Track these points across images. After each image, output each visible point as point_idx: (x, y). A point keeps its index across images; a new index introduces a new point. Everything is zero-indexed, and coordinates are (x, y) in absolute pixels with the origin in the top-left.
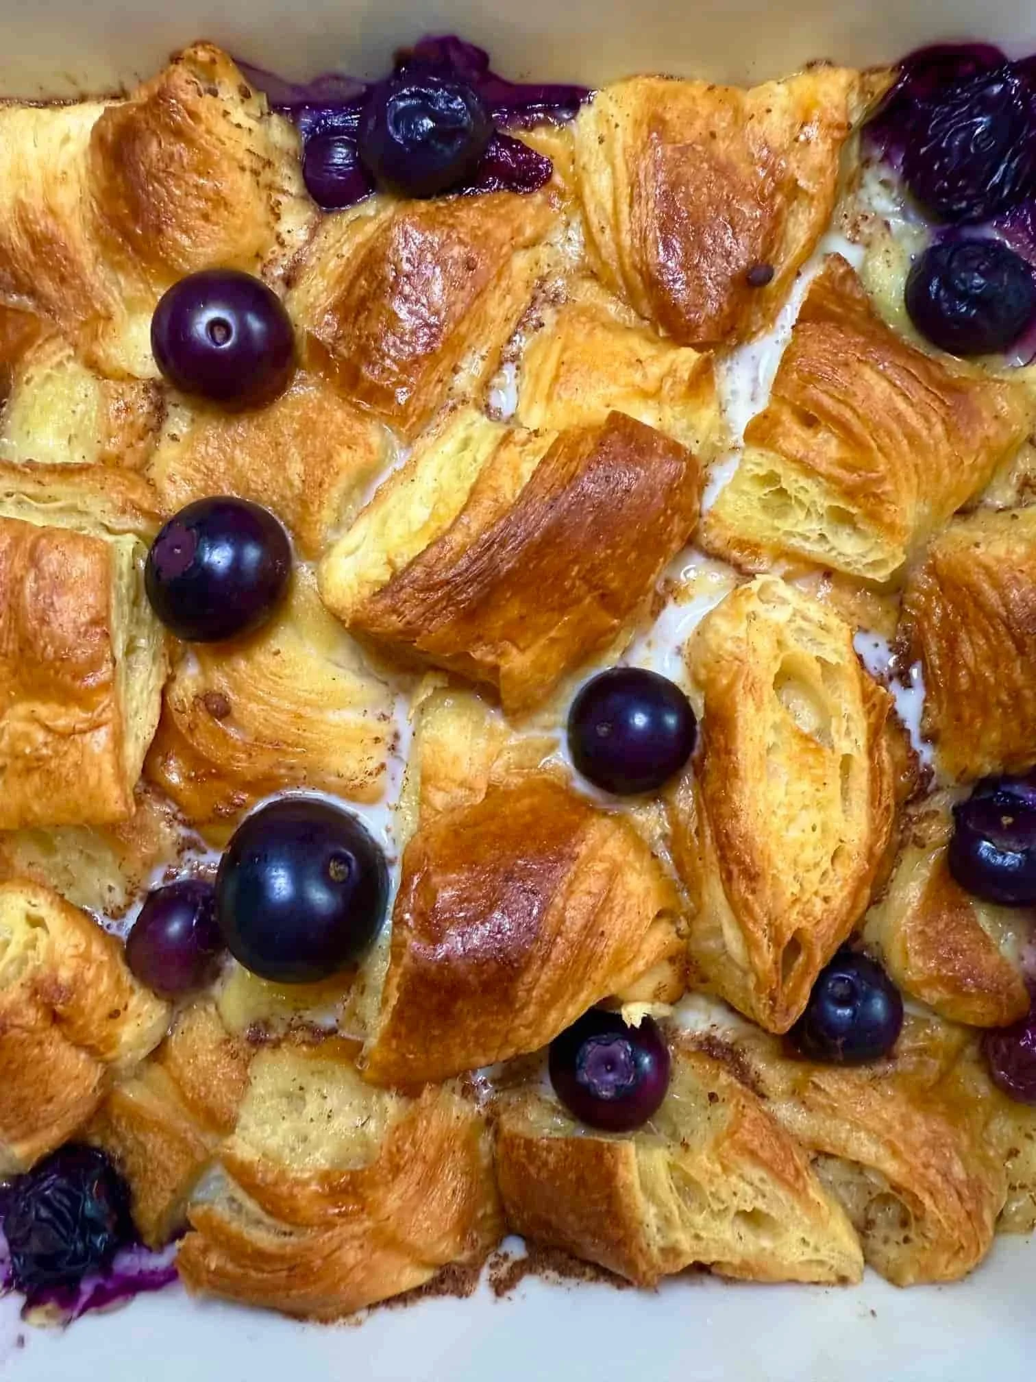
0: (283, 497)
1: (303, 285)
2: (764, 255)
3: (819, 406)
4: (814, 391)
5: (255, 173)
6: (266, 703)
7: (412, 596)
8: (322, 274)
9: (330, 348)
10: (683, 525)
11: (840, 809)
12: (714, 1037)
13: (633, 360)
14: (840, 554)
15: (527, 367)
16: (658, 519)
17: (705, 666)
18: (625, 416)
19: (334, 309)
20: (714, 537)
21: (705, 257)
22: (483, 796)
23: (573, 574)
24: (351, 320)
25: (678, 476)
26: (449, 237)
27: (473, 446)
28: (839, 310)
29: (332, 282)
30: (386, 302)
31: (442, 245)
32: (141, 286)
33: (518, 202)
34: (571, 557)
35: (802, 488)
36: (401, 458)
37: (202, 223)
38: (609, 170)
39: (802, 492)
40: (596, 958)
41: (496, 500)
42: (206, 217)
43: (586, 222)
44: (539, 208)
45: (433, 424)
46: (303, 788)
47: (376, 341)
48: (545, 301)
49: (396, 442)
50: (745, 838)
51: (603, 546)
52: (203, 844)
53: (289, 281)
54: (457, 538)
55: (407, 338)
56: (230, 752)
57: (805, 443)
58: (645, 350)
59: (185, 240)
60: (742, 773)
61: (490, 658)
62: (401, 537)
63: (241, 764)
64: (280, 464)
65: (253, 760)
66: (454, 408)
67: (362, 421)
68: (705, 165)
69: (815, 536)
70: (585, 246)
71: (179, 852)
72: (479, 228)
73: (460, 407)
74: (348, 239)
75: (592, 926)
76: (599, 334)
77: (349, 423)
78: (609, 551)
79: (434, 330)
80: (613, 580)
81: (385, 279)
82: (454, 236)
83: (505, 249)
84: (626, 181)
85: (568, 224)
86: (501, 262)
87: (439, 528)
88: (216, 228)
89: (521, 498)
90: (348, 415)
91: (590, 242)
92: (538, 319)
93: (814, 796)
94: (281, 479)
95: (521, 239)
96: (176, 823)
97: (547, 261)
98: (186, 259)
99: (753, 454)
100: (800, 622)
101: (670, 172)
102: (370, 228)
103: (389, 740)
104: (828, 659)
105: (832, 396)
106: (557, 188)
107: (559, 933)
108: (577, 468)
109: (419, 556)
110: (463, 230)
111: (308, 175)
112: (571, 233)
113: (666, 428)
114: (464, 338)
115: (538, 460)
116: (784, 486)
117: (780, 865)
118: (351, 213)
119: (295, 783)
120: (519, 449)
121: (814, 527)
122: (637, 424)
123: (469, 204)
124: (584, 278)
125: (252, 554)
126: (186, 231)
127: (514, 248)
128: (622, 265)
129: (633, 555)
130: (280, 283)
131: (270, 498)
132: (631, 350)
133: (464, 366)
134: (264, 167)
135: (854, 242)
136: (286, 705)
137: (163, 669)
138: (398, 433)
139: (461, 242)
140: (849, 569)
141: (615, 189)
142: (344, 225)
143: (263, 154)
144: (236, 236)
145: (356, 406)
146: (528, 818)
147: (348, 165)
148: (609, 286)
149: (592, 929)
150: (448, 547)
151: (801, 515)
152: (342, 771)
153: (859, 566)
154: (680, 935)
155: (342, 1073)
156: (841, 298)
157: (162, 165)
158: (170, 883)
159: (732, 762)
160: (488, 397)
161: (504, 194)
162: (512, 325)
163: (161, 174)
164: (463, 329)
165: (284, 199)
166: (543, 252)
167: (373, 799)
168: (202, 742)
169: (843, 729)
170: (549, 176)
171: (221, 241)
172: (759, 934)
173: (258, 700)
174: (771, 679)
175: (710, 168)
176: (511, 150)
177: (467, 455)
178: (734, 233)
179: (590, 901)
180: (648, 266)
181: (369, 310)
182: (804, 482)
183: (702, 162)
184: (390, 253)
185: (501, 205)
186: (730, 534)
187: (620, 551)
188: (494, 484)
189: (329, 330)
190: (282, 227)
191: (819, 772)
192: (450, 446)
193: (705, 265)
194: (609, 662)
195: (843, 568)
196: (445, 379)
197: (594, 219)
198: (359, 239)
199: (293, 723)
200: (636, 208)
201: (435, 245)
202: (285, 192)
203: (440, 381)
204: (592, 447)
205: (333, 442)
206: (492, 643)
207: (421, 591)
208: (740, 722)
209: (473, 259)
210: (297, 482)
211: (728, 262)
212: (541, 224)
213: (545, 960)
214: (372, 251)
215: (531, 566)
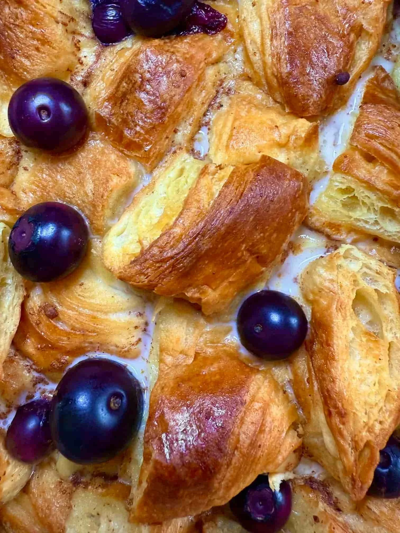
0: (84, 202)
1: (93, 85)
2: (344, 67)
3: (377, 151)
4: (375, 143)
5: (65, 24)
6: (77, 311)
7: (152, 265)
8: (103, 79)
9: (107, 119)
10: (300, 215)
11: (388, 373)
12: (314, 478)
13: (274, 126)
14: (386, 231)
15: (214, 129)
16: (288, 214)
17: (313, 292)
18: (269, 157)
19: (109, 99)
20: (316, 220)
21: (313, 68)
22: (193, 359)
23: (243, 249)
24: (118, 105)
25: (298, 190)
26: (171, 58)
27: (185, 174)
28: (383, 97)
29: (108, 84)
30: (137, 95)
31: (168, 63)
32: (5, 87)
33: (208, 39)
34: (241, 240)
35: (367, 196)
36: (147, 180)
37: (36, 53)
38: (259, 20)
39: (366, 198)
40: (256, 460)
41: (199, 208)
42: (37, 49)
43: (245, 50)
44: (220, 42)
45: (164, 161)
46: (98, 352)
47: (132, 116)
48: (223, 93)
49: (144, 171)
50: (339, 394)
51: (259, 231)
52: (46, 380)
53: (86, 84)
54: (178, 230)
55: (148, 115)
56: (58, 337)
57: (369, 172)
58: (280, 120)
59: (27, 63)
60: (336, 358)
61: (197, 295)
62: (146, 226)
63: (64, 342)
64: (81, 184)
65: (70, 340)
66: (175, 152)
67: (124, 159)
68: (313, 17)
69: (372, 222)
70: (244, 63)
71: (34, 385)
72: (188, 53)
73: (178, 151)
74: (117, 60)
75: (254, 442)
76: (254, 111)
77: (118, 161)
78: (262, 235)
79: (163, 110)
80: (263, 249)
81: (136, 82)
82: (174, 58)
83: (202, 65)
84: (268, 26)
85: (235, 51)
86: (200, 72)
87: (167, 224)
88: (44, 55)
89: (213, 207)
90: (118, 156)
91: (248, 60)
92: (219, 103)
93: (374, 366)
94: (82, 192)
95: (210, 60)
96: (32, 370)
97: (224, 71)
98: (28, 72)
99: (338, 177)
100: (365, 270)
101: (293, 21)
102: (128, 54)
103: (143, 327)
104: (382, 291)
105: (385, 146)
106: (229, 31)
107: (236, 448)
108: (244, 189)
109: (156, 241)
110: (178, 55)
111: (95, 26)
112: (237, 56)
113: (291, 164)
114: (180, 114)
115: (222, 183)
116: (356, 195)
117: (358, 407)
118: (119, 46)
119: (94, 349)
120: (211, 177)
121: (372, 216)
122: (276, 163)
123: (182, 40)
124: (244, 80)
125: (66, 233)
126: (27, 57)
127: (207, 64)
128: (266, 73)
129: (275, 235)
130: (81, 85)
131: (76, 201)
132: (272, 120)
133: (180, 129)
134: (69, 22)
135: (388, 60)
136: (87, 311)
137: (21, 293)
138: (145, 166)
139: (178, 61)
140: (390, 239)
141: (262, 31)
142: (115, 52)
143: (68, 14)
144: (55, 60)
145: (122, 152)
146: (218, 377)
147: (116, 20)
148: (258, 85)
149: (254, 444)
150: (172, 236)
151: (365, 210)
152: (118, 344)
153: (396, 237)
154: (299, 436)
155: (120, 507)
156: (383, 90)
157: (12, 21)
158: (29, 401)
159: (330, 351)
160: (193, 145)
161: (201, 35)
162: (206, 106)
163: (11, 26)
164: (179, 109)
165: (81, 39)
166: (222, 66)
167: (135, 357)
168: (43, 330)
169: (389, 328)
170: (225, 25)
171: (47, 62)
172: (347, 446)
173: (73, 309)
174: (351, 303)
175: (315, 18)
176: (204, 10)
177: (182, 179)
178: (328, 55)
179: (252, 428)
180: (281, 73)
181: (128, 99)
182: (367, 193)
183: (311, 16)
184: (138, 67)
185: (199, 40)
186: (323, 219)
187: (267, 234)
188: (197, 198)
189: (107, 110)
190: (82, 55)
191: (377, 352)
192: (172, 173)
193: (313, 73)
194: (259, 288)
195: (387, 238)
196: (170, 136)
197: (250, 48)
198: (122, 60)
199: (91, 321)
200: (274, 41)
201: (163, 63)
202: (82, 35)
203: (167, 138)
204: (252, 176)
205: (109, 172)
206: (197, 286)
207: (158, 262)
208: (335, 329)
209: (184, 71)
210: (90, 194)
211: (325, 71)
212: (221, 50)
213: (229, 465)
214: (129, 67)
215: (219, 246)
